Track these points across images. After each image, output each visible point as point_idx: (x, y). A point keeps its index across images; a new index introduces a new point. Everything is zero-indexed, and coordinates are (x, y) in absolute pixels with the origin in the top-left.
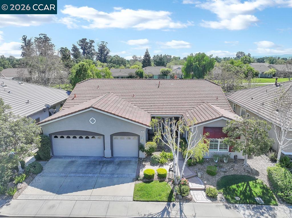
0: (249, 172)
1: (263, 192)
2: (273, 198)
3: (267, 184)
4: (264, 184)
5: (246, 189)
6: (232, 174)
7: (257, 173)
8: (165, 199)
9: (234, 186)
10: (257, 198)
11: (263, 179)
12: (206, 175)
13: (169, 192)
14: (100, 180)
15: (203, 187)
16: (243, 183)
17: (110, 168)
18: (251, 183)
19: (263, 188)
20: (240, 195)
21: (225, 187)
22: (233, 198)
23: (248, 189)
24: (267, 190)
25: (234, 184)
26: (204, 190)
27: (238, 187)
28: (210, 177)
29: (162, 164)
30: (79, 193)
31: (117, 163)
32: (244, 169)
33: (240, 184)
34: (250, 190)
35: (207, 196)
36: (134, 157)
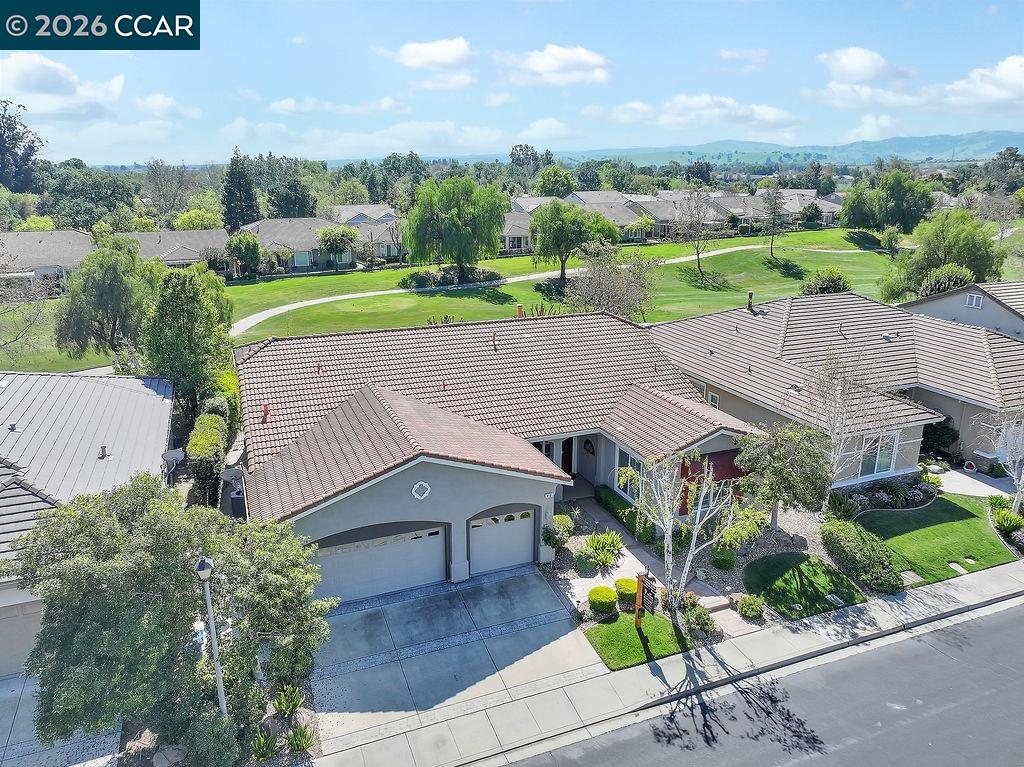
0: (788, 545)
1: (832, 581)
2: (854, 588)
3: (828, 561)
4: (826, 563)
5: (801, 581)
6: (761, 555)
7: (803, 543)
8: (675, 647)
9: (779, 583)
10: (829, 596)
11: (817, 552)
12: (715, 573)
13: (671, 630)
14: (496, 646)
15: (724, 600)
16: (791, 572)
17: (490, 610)
18: (803, 567)
19: (828, 572)
20: (800, 598)
21: (765, 589)
22: (792, 610)
23: (805, 582)
24: (837, 575)
25: (776, 578)
26: (732, 606)
27: (786, 581)
28: (724, 574)
29: (605, 568)
30: (470, 692)
31: (496, 592)
32: (777, 540)
33: (787, 576)
34: (811, 583)
35: (744, 616)
36: (523, 566)
